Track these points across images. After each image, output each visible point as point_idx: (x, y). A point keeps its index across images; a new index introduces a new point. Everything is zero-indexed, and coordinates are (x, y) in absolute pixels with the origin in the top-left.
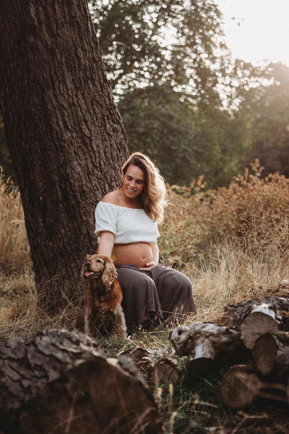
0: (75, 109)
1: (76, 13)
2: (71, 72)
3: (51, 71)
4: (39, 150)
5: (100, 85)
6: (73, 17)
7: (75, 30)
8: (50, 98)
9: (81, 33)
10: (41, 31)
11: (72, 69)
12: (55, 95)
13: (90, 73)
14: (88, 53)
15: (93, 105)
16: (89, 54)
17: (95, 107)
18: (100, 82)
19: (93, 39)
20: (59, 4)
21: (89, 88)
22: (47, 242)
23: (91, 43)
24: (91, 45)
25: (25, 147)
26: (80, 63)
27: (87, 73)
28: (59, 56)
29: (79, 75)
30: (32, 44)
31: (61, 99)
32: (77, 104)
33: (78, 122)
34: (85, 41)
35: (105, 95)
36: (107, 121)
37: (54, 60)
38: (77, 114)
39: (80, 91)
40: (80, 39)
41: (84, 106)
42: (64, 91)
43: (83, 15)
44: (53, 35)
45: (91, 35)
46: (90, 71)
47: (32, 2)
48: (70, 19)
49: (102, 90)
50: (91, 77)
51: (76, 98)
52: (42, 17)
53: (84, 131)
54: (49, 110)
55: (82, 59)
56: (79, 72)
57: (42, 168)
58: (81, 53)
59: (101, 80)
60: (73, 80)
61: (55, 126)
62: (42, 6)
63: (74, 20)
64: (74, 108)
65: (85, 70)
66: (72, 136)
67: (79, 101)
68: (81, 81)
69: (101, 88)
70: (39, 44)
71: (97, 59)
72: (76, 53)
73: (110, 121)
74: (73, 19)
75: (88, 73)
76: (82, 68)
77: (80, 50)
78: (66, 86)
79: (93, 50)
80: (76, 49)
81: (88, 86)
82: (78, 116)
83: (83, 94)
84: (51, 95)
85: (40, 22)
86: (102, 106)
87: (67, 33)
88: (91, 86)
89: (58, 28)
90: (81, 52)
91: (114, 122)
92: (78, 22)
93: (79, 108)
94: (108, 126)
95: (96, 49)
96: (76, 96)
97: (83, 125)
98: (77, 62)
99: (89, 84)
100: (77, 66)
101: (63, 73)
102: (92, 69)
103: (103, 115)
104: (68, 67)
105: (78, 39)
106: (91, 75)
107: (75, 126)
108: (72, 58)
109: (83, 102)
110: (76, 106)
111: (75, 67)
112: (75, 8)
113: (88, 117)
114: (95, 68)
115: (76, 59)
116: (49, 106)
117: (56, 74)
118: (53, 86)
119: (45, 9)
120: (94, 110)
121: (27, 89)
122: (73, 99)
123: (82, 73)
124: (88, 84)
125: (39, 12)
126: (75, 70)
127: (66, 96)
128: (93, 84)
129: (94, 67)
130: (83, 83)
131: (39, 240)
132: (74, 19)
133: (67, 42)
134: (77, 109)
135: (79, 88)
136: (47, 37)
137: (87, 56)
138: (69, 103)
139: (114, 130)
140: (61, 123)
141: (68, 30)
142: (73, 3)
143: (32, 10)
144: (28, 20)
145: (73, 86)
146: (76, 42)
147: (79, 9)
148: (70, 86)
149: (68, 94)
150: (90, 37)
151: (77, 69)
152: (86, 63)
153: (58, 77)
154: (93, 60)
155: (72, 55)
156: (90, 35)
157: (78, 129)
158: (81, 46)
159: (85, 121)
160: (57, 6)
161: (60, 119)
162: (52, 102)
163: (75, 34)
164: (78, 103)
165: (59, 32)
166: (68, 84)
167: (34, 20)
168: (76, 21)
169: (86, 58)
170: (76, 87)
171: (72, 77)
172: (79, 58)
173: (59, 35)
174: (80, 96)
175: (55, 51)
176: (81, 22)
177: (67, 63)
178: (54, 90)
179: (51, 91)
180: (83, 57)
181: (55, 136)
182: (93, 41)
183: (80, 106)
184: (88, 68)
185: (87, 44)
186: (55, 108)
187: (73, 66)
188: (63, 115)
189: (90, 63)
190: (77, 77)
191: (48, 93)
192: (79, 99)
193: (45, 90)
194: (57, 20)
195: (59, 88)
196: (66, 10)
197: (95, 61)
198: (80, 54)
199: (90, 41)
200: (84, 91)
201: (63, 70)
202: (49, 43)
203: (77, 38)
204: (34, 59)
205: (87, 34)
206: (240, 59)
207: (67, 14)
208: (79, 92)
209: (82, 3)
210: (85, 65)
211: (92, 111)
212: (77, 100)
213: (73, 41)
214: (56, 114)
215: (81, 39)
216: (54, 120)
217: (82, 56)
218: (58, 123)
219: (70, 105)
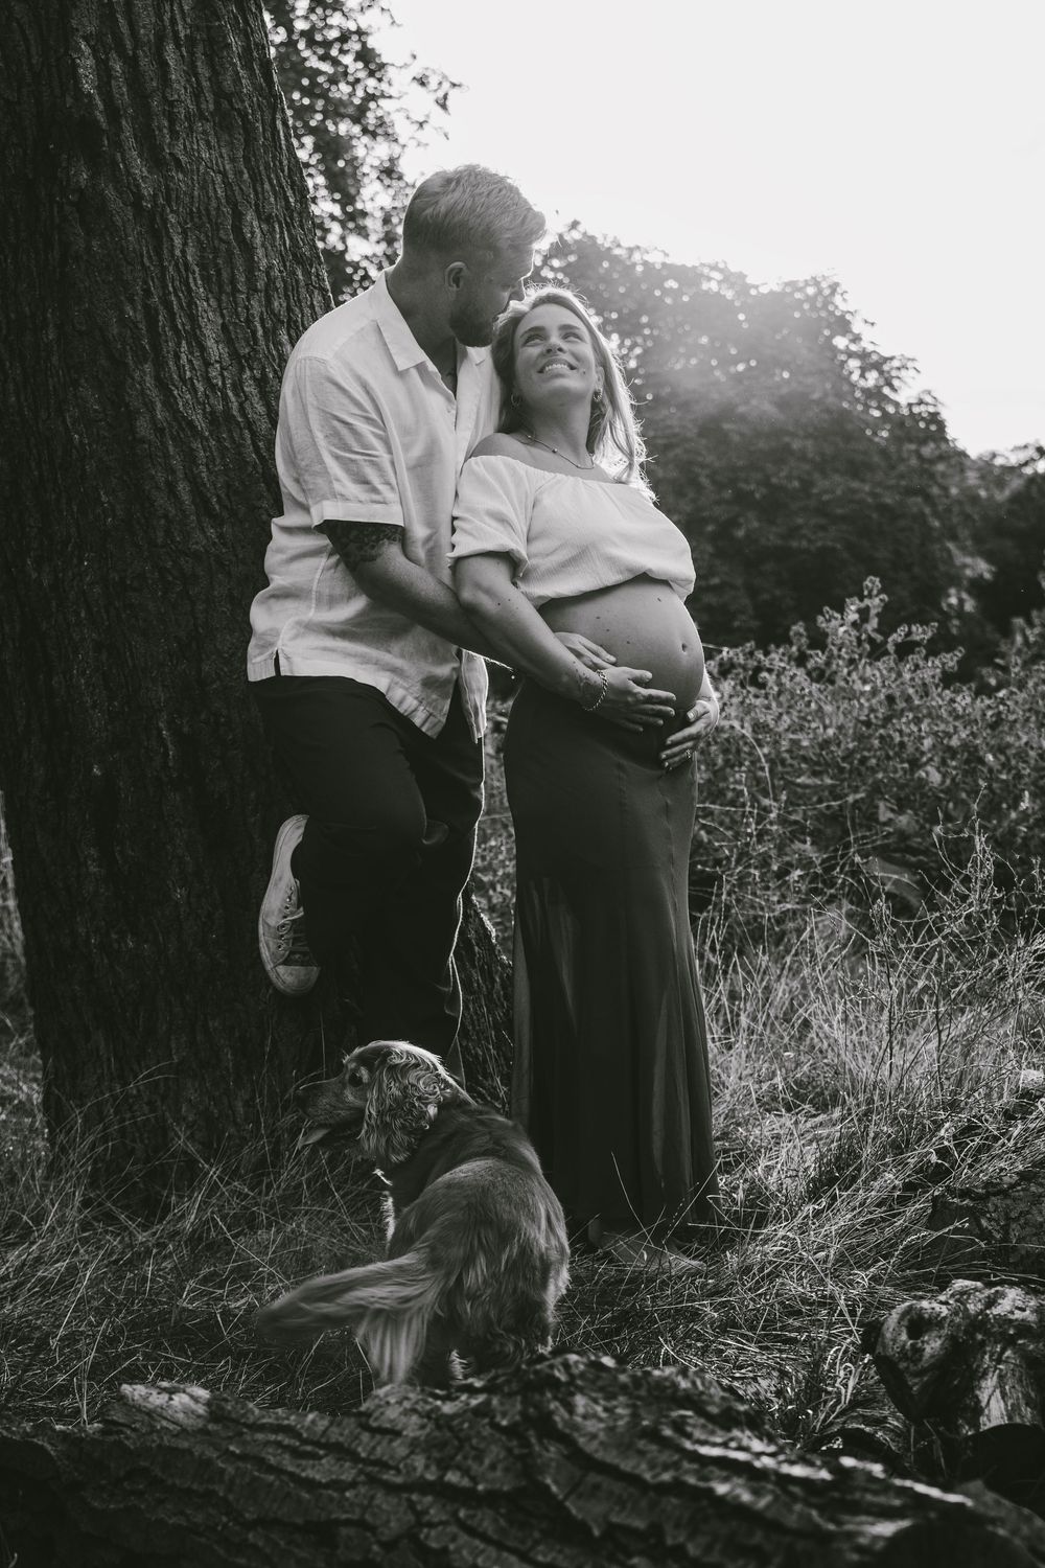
0: (232, 437)
1: (237, 79)
2: (219, 301)
3: (147, 293)
4: (97, 590)
6: (229, 97)
7: (233, 143)
8: (143, 393)
9: (254, 155)
10: (118, 145)
11: (221, 287)
12: (163, 385)
13: (285, 305)
14: (276, 228)
16: (282, 233)
19: (290, 177)
20: (178, 46)
22: (114, 936)
23: (285, 192)
24: (286, 199)
25: (34, 575)
26: (251, 265)
27: (276, 304)
28: (178, 241)
29: (248, 310)
30: (81, 191)
31: (183, 397)
32: (240, 419)
33: (243, 484)
34: (267, 186)
37: (159, 253)
38: (240, 454)
39: (251, 369)
40: (250, 177)
41: (264, 427)
42: (193, 368)
43: (259, 90)
44: (157, 160)
45: (286, 163)
46: (287, 297)
47: (86, 39)
48: (217, 103)
50: (290, 319)
51: (237, 395)
52: (121, 90)
54: (142, 441)
55: (260, 252)
56: (249, 300)
57: (104, 656)
58: (254, 229)
60: (224, 327)
61: (161, 500)
62: (122, 54)
63: (233, 108)
64: (230, 431)
65: (267, 291)
66: (221, 536)
67: (247, 405)
68: (254, 333)
70: (110, 192)
72: (237, 229)
74: (225, 104)
75: (279, 305)
76: (260, 284)
77: (250, 216)
78: (203, 349)
79: (292, 219)
80: (238, 216)
81: (278, 350)
82: (242, 464)
84: (149, 381)
85: (113, 113)
87: (205, 155)
89: (174, 134)
90: (255, 223)
92: (247, 114)
93: (246, 432)
95: (300, 214)
96: (238, 387)
97: (260, 497)
98: (239, 262)
99: (281, 344)
100: (242, 278)
101: (191, 303)
102: (290, 288)
104: (206, 279)
105: (246, 176)
106: (289, 309)
107: (233, 499)
108: (223, 247)
109: (261, 409)
110: (238, 423)
111: (233, 281)
112: (235, 65)
115: (237, 251)
116: (143, 427)
117: (168, 305)
118: (156, 347)
119: (132, 63)
121: (55, 360)
122: (225, 397)
123: (260, 302)
124: (278, 345)
125: (110, 77)
126: (235, 290)
127: (200, 387)
129: (297, 281)
130: (262, 342)
131: (82, 930)
132: (231, 103)
133: (204, 188)
134: (241, 436)
135: (248, 358)
136: (139, 167)
137: (274, 238)
138: (213, 413)
140: (183, 488)
141: (208, 143)
142: (228, 46)
143: (86, 66)
144: (69, 101)
145: (224, 350)
146: (236, 188)
147: (248, 66)
148: (215, 349)
149: (208, 380)
150: (283, 171)
151: (241, 287)
152: (270, 267)
153: (172, 315)
154: (295, 256)
155: (222, 234)
156: (281, 163)
158: (257, 205)
160: (171, 55)
161: (180, 475)
162: (152, 410)
163: (233, 160)
165: (178, 150)
166: (210, 343)
167: (91, 105)
168: (238, 111)
169: (273, 246)
170: (235, 355)
171: (223, 316)
172: (248, 248)
173: (178, 161)
174: (250, 388)
175: (165, 221)
176: (253, 114)
177: (203, 267)
178: (160, 364)
179: (148, 367)
180: (263, 245)
181: (160, 537)
183: (250, 425)
184: (279, 284)
185: (275, 193)
186: (162, 430)
187: (225, 275)
188: (190, 458)
189: (286, 266)
190: (238, 316)
191: (137, 375)
192: (247, 398)
193: (126, 365)
194: (171, 104)
195: (177, 357)
196: (203, 70)
197: (299, 259)
198: (253, 233)
199: (282, 187)
200: (264, 368)
201: (189, 290)
202: (147, 190)
203: (241, 173)
204: (89, 248)
205: (274, 157)
207: (206, 84)
208: (248, 373)
210: (268, 274)
212: (241, 405)
213: (227, 184)
214: (166, 456)
215: (255, 177)
216: (161, 477)
217: (258, 240)
218: (171, 488)
219: (213, 419)
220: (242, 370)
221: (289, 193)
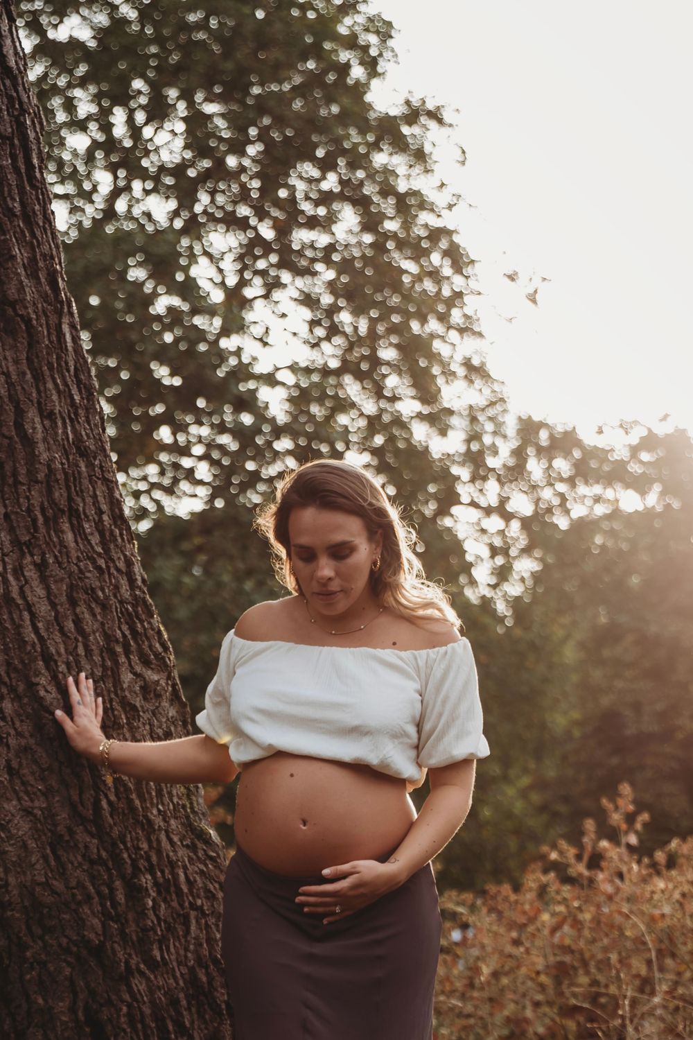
0: (12, 619)
1: (21, 288)
5: (101, 533)
6: (12, 304)
7: (17, 347)
9: (37, 357)
13: (65, 495)
14: (60, 424)
15: (73, 603)
16: (65, 427)
17: (82, 609)
18: (99, 525)
19: (76, 375)
21: (62, 544)
23: (70, 390)
24: (71, 396)
26: (32, 458)
27: (57, 494)
29: (29, 500)
32: (20, 601)
33: (22, 661)
34: (50, 385)
35: (118, 570)
36: (122, 659)
38: (19, 634)
39: (32, 555)
40: (34, 377)
41: (43, 608)
43: (45, 297)
45: (71, 364)
46: (68, 488)
49: (107, 550)
50: (70, 508)
51: (17, 579)
53: (42, 693)
55: (41, 447)
56: (29, 490)
58: (35, 425)
59: (105, 517)
60: (6, 516)
63: (17, 314)
64: (10, 613)
65: (48, 482)
67: (26, 589)
68: (35, 521)
69: (103, 543)
71: (91, 444)
72: (19, 426)
73: (135, 658)
74: (9, 311)
75: (59, 494)
76: (41, 476)
77: (32, 414)
79: (76, 414)
80: (20, 413)
81: (59, 537)
82: (22, 642)
83: (41, 567)
86: (105, 607)
88: (69, 537)
90: (37, 420)
91: (146, 663)
92: (30, 320)
93: (26, 615)
94: (127, 677)
95: (87, 410)
96: (18, 571)
97: (38, 674)
98: (21, 454)
99: (63, 532)
100: (23, 471)
102: (72, 478)
103: (108, 637)
105: (29, 376)
106: (70, 499)
107: (13, 675)
108: (6, 442)
109: (41, 592)
110: (18, 606)
111: (15, 474)
112: (18, 274)
113: (56, 645)
114: (85, 474)
115: (19, 446)
120: (78, 622)
123: (41, 492)
124: (59, 532)
126: (17, 483)
128: (78, 531)
129: (79, 473)
130: (42, 530)
132: (15, 310)
134: (21, 617)
135: (28, 544)
137: (56, 434)
139: (148, 690)
142: (13, 257)
146: (19, 388)
147: (33, 274)
150: (68, 371)
151: (22, 479)
152: (52, 460)
154: (78, 448)
155: (5, 430)
156: (67, 363)
157: (21, 687)
158: (39, 403)
159: (48, 659)
163: (16, 362)
164: (24, 597)
168: (22, 316)
169: (55, 440)
170: (16, 542)
171: (5, 506)
172: (29, 442)
174: (30, 573)
176: (37, 320)
180: (45, 440)
182: (79, 382)
183: (29, 607)
184: (60, 476)
185: (59, 392)
187: (8, 468)
189: (68, 459)
190: (20, 507)
192: (27, 582)
197: (83, 453)
198: (34, 428)
199: (67, 386)
200: (43, 554)
203: (24, 374)
205: (59, 358)
206: (536, 418)
208: (29, 559)
209: (44, 256)
210: (49, 466)
211: (70, 625)
212: (21, 588)
213: (10, 385)
215: (38, 377)
217: (39, 436)
220: (23, 555)
221: (75, 391)
